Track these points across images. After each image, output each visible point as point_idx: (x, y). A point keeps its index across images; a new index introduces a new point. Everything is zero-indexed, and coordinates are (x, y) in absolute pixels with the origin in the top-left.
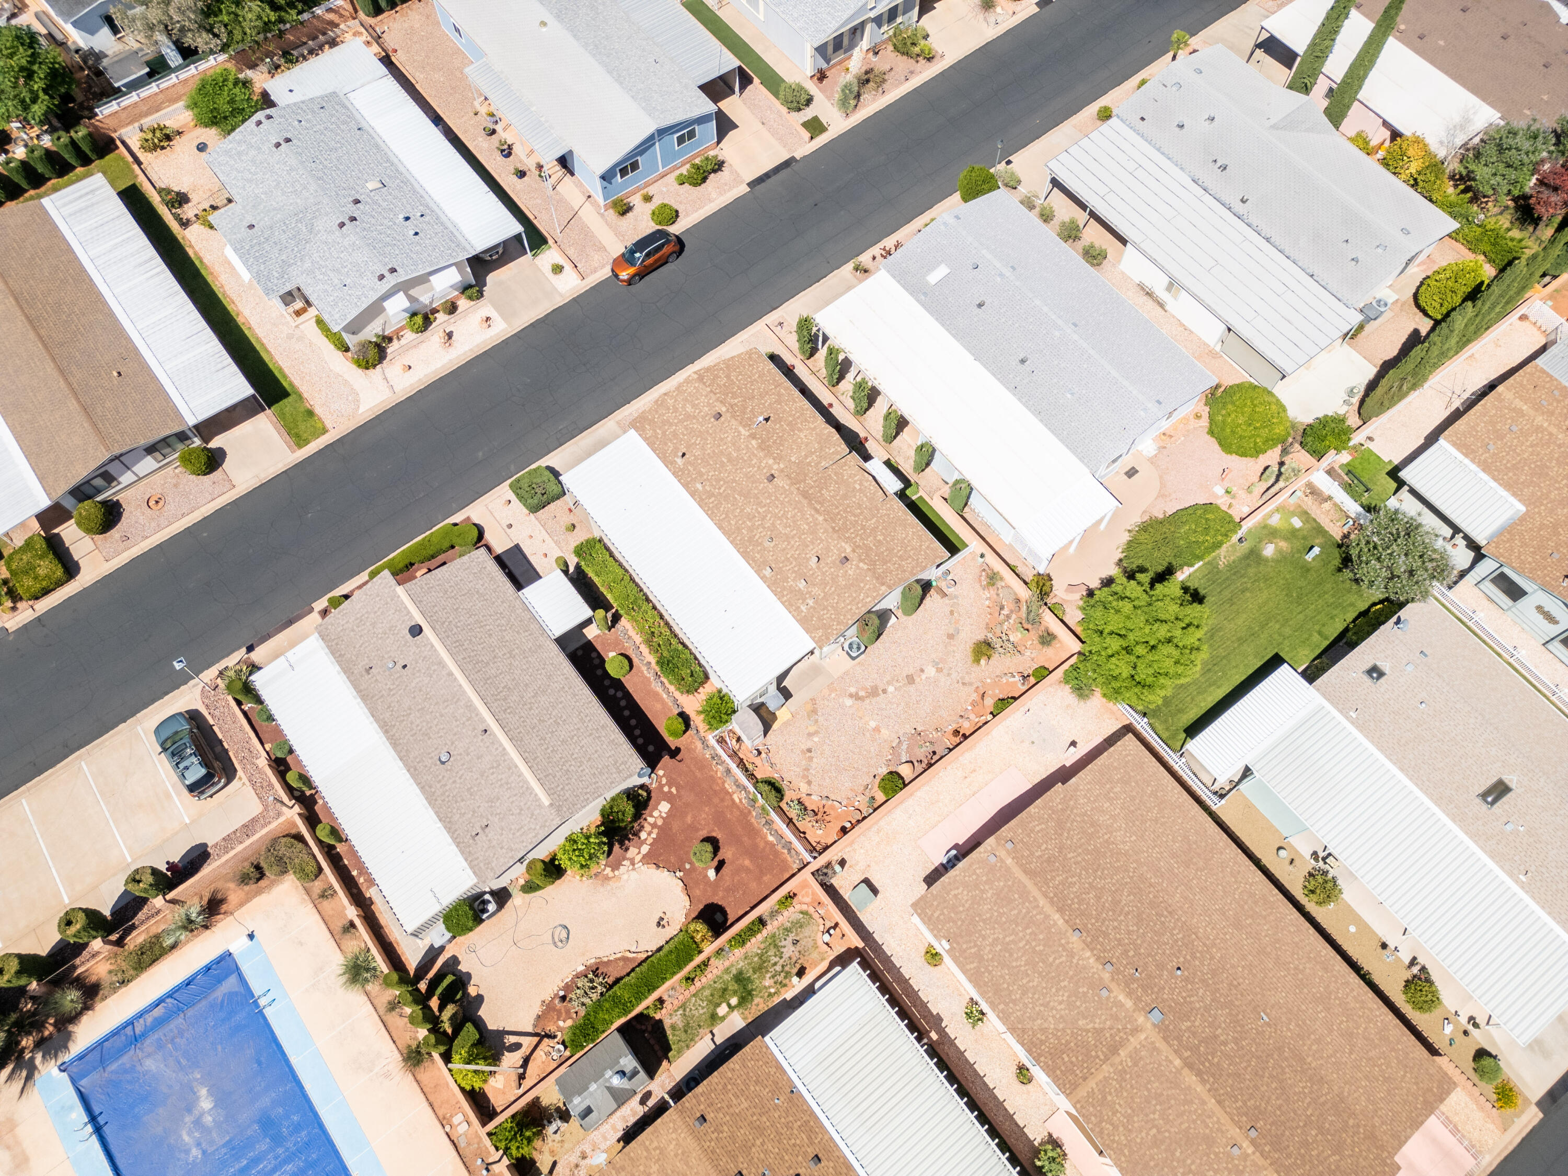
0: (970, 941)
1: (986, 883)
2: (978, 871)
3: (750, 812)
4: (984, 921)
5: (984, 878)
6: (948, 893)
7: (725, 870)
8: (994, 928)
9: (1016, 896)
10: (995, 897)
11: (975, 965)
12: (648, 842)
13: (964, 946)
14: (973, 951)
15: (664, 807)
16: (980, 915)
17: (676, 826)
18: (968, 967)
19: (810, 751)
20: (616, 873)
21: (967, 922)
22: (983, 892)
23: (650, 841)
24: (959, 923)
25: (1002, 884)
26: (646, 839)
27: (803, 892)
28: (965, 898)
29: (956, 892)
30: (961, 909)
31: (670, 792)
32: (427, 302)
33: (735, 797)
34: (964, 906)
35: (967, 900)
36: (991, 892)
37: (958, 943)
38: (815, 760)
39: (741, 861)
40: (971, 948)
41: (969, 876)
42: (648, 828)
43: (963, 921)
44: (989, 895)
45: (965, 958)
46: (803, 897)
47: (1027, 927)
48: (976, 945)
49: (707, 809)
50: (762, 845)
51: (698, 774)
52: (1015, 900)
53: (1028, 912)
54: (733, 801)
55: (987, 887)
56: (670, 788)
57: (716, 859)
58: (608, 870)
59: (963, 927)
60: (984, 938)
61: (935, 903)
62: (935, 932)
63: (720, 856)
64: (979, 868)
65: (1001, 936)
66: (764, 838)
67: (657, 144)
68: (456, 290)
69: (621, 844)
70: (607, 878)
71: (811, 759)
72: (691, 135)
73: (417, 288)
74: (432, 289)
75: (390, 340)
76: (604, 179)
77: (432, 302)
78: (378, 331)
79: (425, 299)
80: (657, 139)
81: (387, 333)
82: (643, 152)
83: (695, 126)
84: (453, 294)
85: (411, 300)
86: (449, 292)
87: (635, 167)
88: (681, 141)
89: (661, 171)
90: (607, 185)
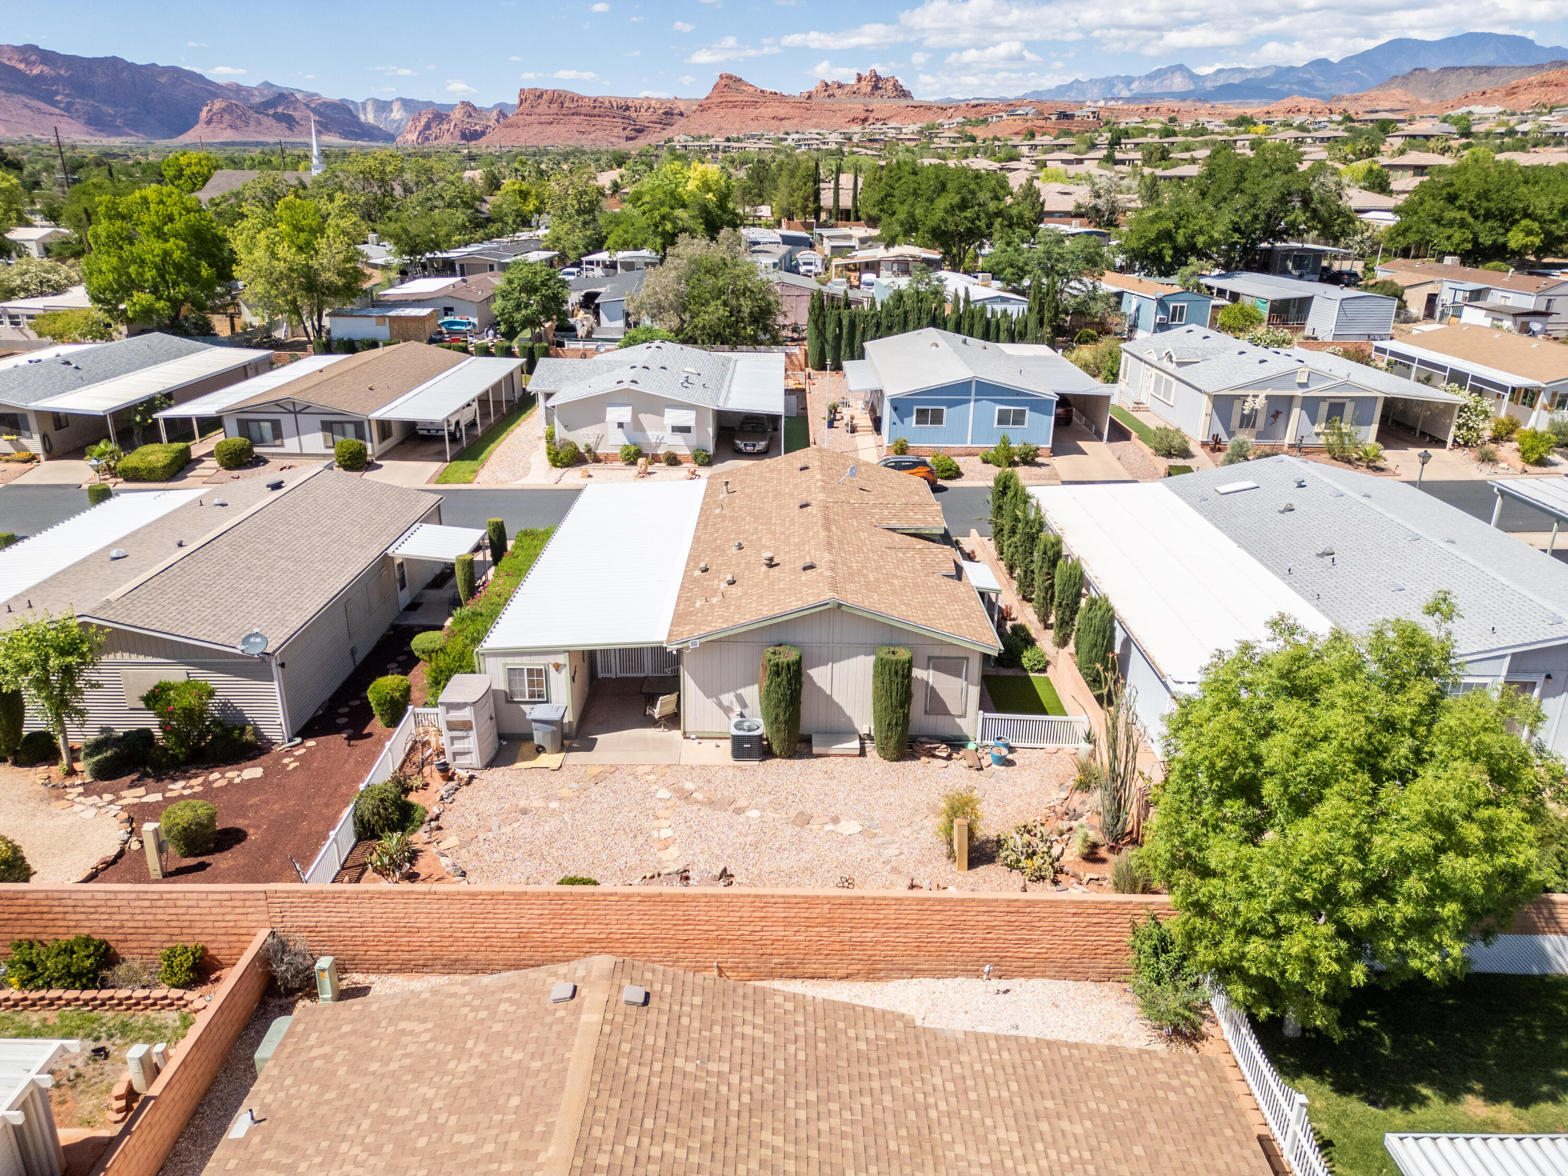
32: (653, 440)
67: (972, 403)
68: (688, 447)
72: (1019, 418)
73: (649, 416)
74: (663, 428)
75: (597, 460)
76: (895, 409)
77: (658, 445)
78: (591, 442)
79: (652, 435)
80: (973, 397)
81: (598, 452)
82: (951, 404)
83: (1027, 409)
84: (683, 451)
85: (637, 425)
86: (681, 446)
87: (937, 418)
88: (1003, 419)
89: (969, 444)
90: (896, 419)
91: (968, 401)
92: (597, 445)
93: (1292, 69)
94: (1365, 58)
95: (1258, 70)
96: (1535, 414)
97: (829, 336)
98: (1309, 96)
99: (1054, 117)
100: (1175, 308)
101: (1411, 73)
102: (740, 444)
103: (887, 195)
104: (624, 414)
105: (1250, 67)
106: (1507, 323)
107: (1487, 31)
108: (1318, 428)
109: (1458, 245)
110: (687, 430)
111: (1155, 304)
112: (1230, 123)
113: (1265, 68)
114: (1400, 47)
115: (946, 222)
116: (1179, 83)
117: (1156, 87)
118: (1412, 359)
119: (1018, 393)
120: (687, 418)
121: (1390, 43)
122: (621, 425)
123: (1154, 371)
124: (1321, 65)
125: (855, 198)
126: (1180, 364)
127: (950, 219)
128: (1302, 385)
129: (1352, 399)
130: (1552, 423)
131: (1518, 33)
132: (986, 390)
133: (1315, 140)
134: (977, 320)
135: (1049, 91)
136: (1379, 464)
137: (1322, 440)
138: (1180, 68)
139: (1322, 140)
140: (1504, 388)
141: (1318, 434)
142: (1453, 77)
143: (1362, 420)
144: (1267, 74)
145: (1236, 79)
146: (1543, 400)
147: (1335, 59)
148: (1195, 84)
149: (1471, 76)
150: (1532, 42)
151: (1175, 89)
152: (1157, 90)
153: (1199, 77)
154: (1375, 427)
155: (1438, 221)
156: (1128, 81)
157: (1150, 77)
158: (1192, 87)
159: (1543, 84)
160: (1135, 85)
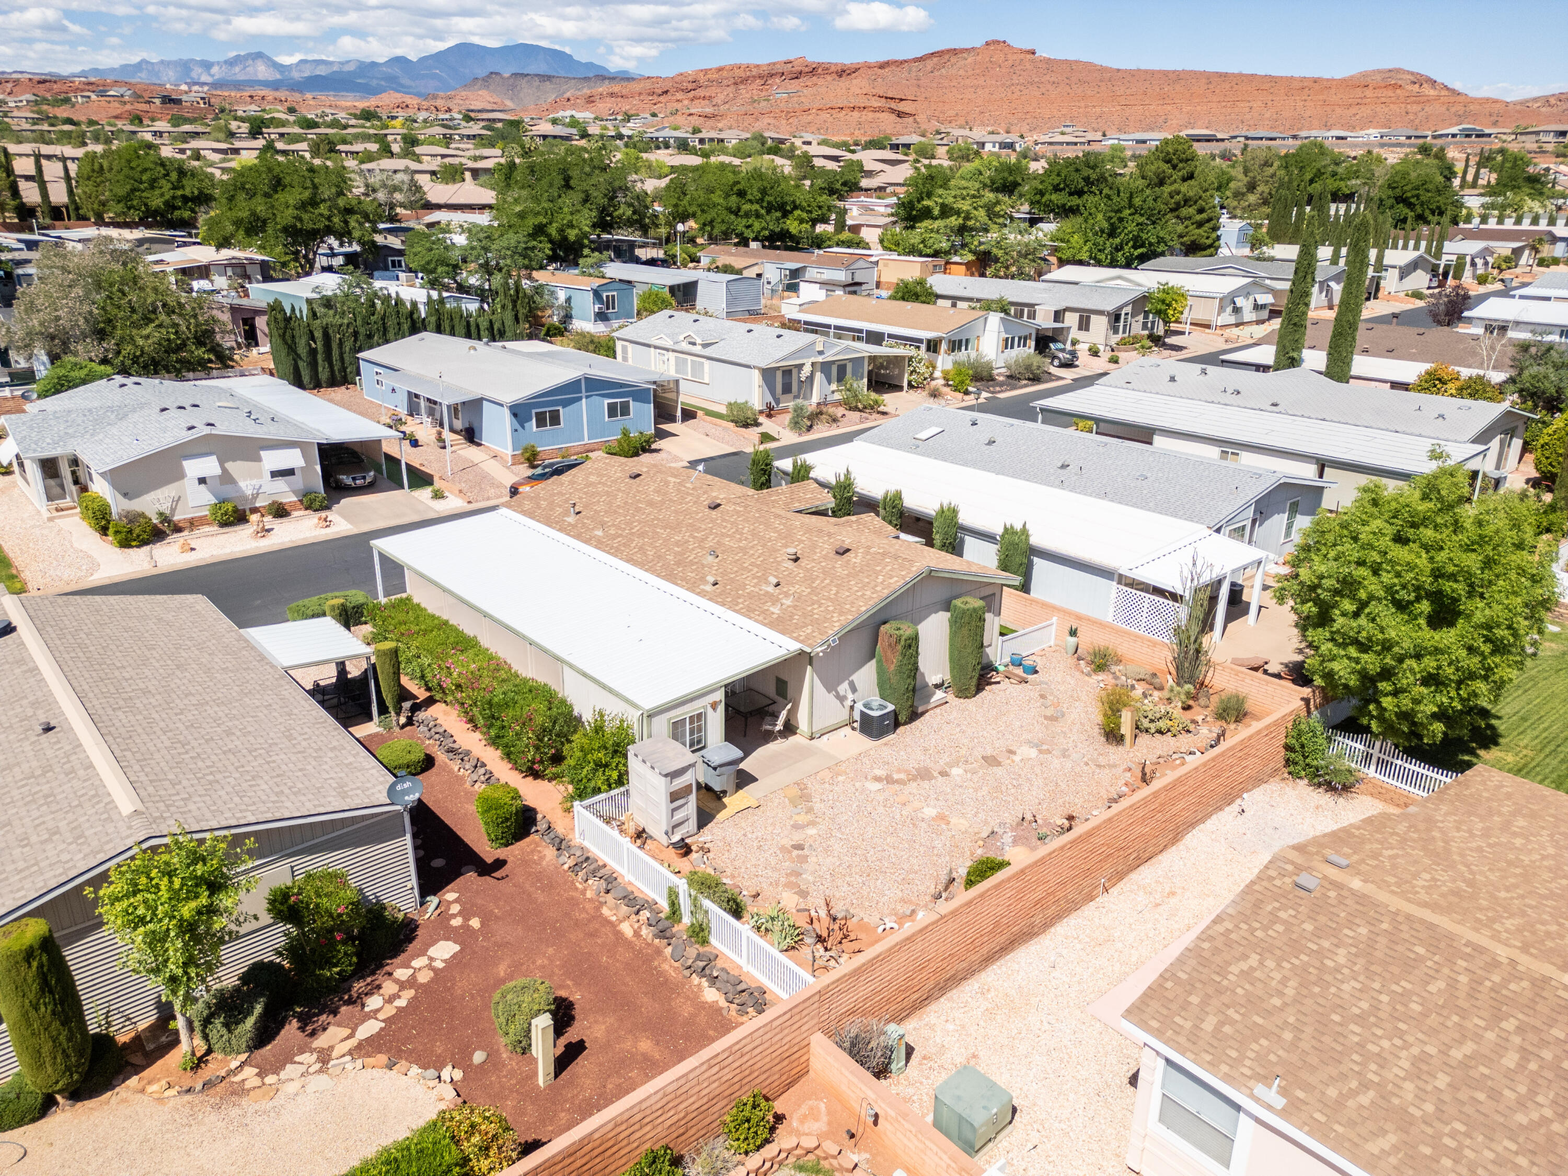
0: (1343, 1077)
1: (1318, 933)
2: (1283, 915)
3: (659, 952)
4: (1360, 1019)
5: (1308, 927)
6: (1222, 971)
7: (581, 1065)
8: (1401, 1034)
9: (1421, 950)
10: (1361, 961)
11: (1392, 1138)
12: (381, 1016)
13: (1332, 1092)
14: (1365, 1099)
15: (444, 951)
16: (1339, 1007)
17: (463, 984)
18: (1374, 1147)
19: (800, 847)
20: (270, 1079)
21: (1309, 1030)
22: (1320, 954)
23: (390, 1011)
24: (1288, 1036)
25: (1363, 931)
26: (377, 1011)
27: (804, 1109)
28: (1277, 976)
29: (1244, 966)
30: (1277, 1001)
31: (466, 927)
32: (249, 492)
33: (627, 929)
34: (1281, 994)
35: (1284, 981)
36: (1342, 951)
37: (1307, 1087)
38: (811, 860)
39: (628, 1045)
40: (1354, 1093)
41: (1265, 928)
42: (389, 987)
43: (1297, 1030)
44: (1341, 960)
45: (1352, 1124)
46: (802, 1120)
47: (1497, 1017)
48: (1365, 1086)
49: (550, 951)
50: (686, 1010)
51: (540, 897)
52: (1420, 959)
53: (1477, 982)
54: (619, 935)
55: (1326, 944)
56: (467, 919)
57: (562, 1041)
58: (249, 1072)
59: (1303, 1045)
60: (1382, 1061)
61: (1195, 999)
62: (1225, 1068)
63: (572, 1035)
64: (1284, 908)
65: (1431, 1050)
66: (695, 998)
67: (584, 400)
68: (294, 492)
69: (305, 1021)
70: (240, 1091)
71: (804, 859)
72: (625, 411)
73: (239, 463)
74: (260, 476)
75: (178, 529)
76: (515, 415)
77: (255, 497)
78: (165, 508)
79: (247, 486)
80: (584, 394)
81: (176, 518)
82: (566, 403)
83: (630, 399)
84: (289, 498)
85: (226, 478)
86: (284, 492)
87: (555, 419)
88: (612, 411)
89: (586, 441)
90: (518, 427)
91: (580, 399)
92: (173, 510)
93: (374, 64)
94: (439, 57)
95: (342, 63)
96: (940, 358)
97: (302, 350)
98: (399, 91)
99: (157, 101)
100: (608, 297)
101: (488, 76)
102: (346, 479)
103: (133, 190)
104: (209, 466)
105: (331, 59)
106: (839, 293)
107: (535, 43)
108: (834, 387)
109: (759, 232)
110: (290, 472)
111: (591, 294)
112: (356, 117)
113: (348, 62)
114: (465, 51)
115: (300, 219)
116: (262, 71)
117: (238, 73)
118: (829, 326)
119: (622, 385)
120: (293, 458)
121: (457, 46)
122: (202, 481)
123: (672, 355)
124: (400, 61)
125: (71, 192)
126: (705, 346)
127: (305, 217)
128: (821, 353)
129: (850, 360)
130: (955, 363)
131: (557, 47)
132: (595, 385)
133: (462, 137)
134: (456, 321)
135: (113, 70)
136: (882, 408)
137: (837, 396)
138: (259, 55)
139: (469, 137)
140: (920, 341)
141: (833, 392)
142: (524, 82)
143: (857, 376)
144: (351, 67)
145: (321, 71)
146: (944, 346)
147: (413, 57)
148: (281, 73)
149: (537, 83)
150: (570, 56)
151: (261, 77)
152: (241, 77)
153: (282, 66)
154: (865, 380)
155: (736, 212)
156: (207, 65)
157: (231, 63)
158: (278, 77)
159: (612, 95)
160: (215, 70)
